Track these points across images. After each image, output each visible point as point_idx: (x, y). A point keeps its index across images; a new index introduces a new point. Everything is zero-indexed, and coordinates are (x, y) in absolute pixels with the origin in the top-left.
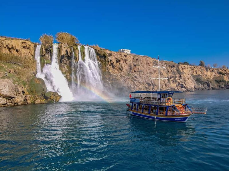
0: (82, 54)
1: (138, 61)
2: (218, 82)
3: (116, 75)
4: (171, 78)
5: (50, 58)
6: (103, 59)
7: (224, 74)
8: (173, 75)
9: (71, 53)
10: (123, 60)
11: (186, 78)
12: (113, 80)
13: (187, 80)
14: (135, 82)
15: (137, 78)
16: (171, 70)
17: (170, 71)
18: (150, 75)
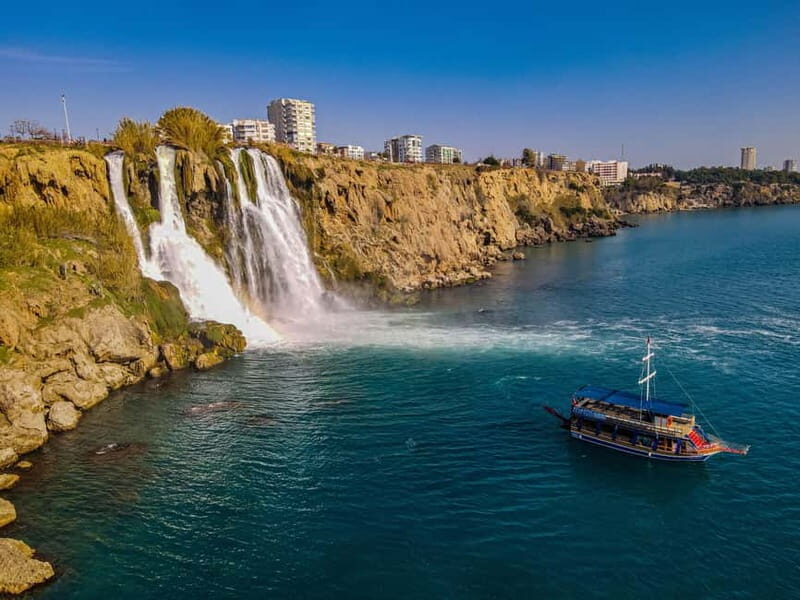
0: (247, 179)
1: (390, 185)
2: (566, 212)
3: (341, 236)
4: (463, 220)
5: (149, 196)
6: (304, 192)
7: (581, 190)
8: (469, 211)
9: (220, 183)
10: (355, 186)
11: (497, 211)
12: (334, 254)
13: (498, 217)
14: (393, 253)
15: (397, 243)
16: (464, 196)
17: (461, 199)
18: (428, 229)
